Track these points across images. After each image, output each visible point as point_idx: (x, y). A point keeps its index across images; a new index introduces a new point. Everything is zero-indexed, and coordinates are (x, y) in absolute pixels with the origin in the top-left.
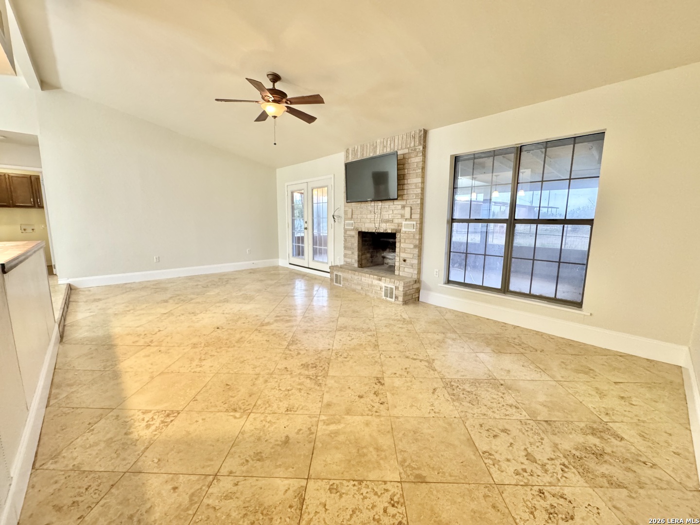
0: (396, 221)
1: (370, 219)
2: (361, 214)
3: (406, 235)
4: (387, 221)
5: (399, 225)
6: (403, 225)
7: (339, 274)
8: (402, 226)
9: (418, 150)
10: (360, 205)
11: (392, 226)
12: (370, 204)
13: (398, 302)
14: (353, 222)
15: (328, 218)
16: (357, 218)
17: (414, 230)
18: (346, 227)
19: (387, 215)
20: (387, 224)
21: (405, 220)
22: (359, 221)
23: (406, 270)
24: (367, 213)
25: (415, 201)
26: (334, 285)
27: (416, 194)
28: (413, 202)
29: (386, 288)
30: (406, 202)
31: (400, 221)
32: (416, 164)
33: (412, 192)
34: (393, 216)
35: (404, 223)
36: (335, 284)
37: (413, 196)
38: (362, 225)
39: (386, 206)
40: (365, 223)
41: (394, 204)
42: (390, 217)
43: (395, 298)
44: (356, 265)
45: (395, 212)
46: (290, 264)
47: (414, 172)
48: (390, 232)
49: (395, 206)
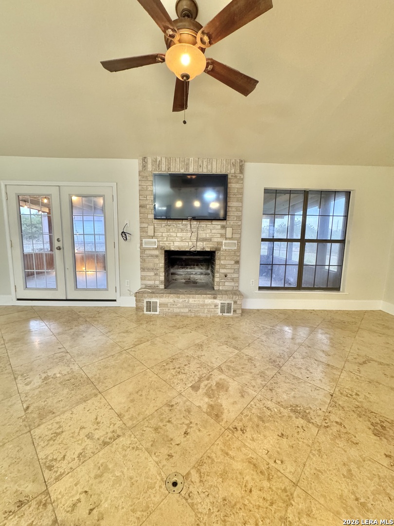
0: (216, 240)
1: (182, 237)
2: (167, 232)
3: (226, 252)
4: (204, 240)
5: (220, 243)
6: (224, 243)
7: (153, 300)
8: (222, 245)
9: (238, 177)
10: (165, 222)
11: (211, 244)
12: (181, 223)
13: (236, 315)
14: (156, 240)
15: (105, 235)
16: (162, 236)
17: (236, 248)
18: (144, 246)
19: (203, 234)
20: (204, 243)
21: (225, 239)
22: (165, 240)
23: (227, 284)
24: (176, 231)
25: (236, 223)
26: (144, 314)
27: (237, 216)
28: (234, 223)
29: (222, 305)
30: (227, 223)
31: (219, 240)
32: (236, 189)
33: (232, 214)
34: (211, 235)
35: (224, 241)
36: (145, 312)
37: (234, 218)
38: (170, 244)
39: (203, 225)
40: (173, 242)
41: (212, 224)
42: (208, 236)
43: (234, 312)
44: (162, 286)
45: (213, 231)
46: (18, 300)
47: (234, 196)
48: (209, 250)
49: (213, 226)
